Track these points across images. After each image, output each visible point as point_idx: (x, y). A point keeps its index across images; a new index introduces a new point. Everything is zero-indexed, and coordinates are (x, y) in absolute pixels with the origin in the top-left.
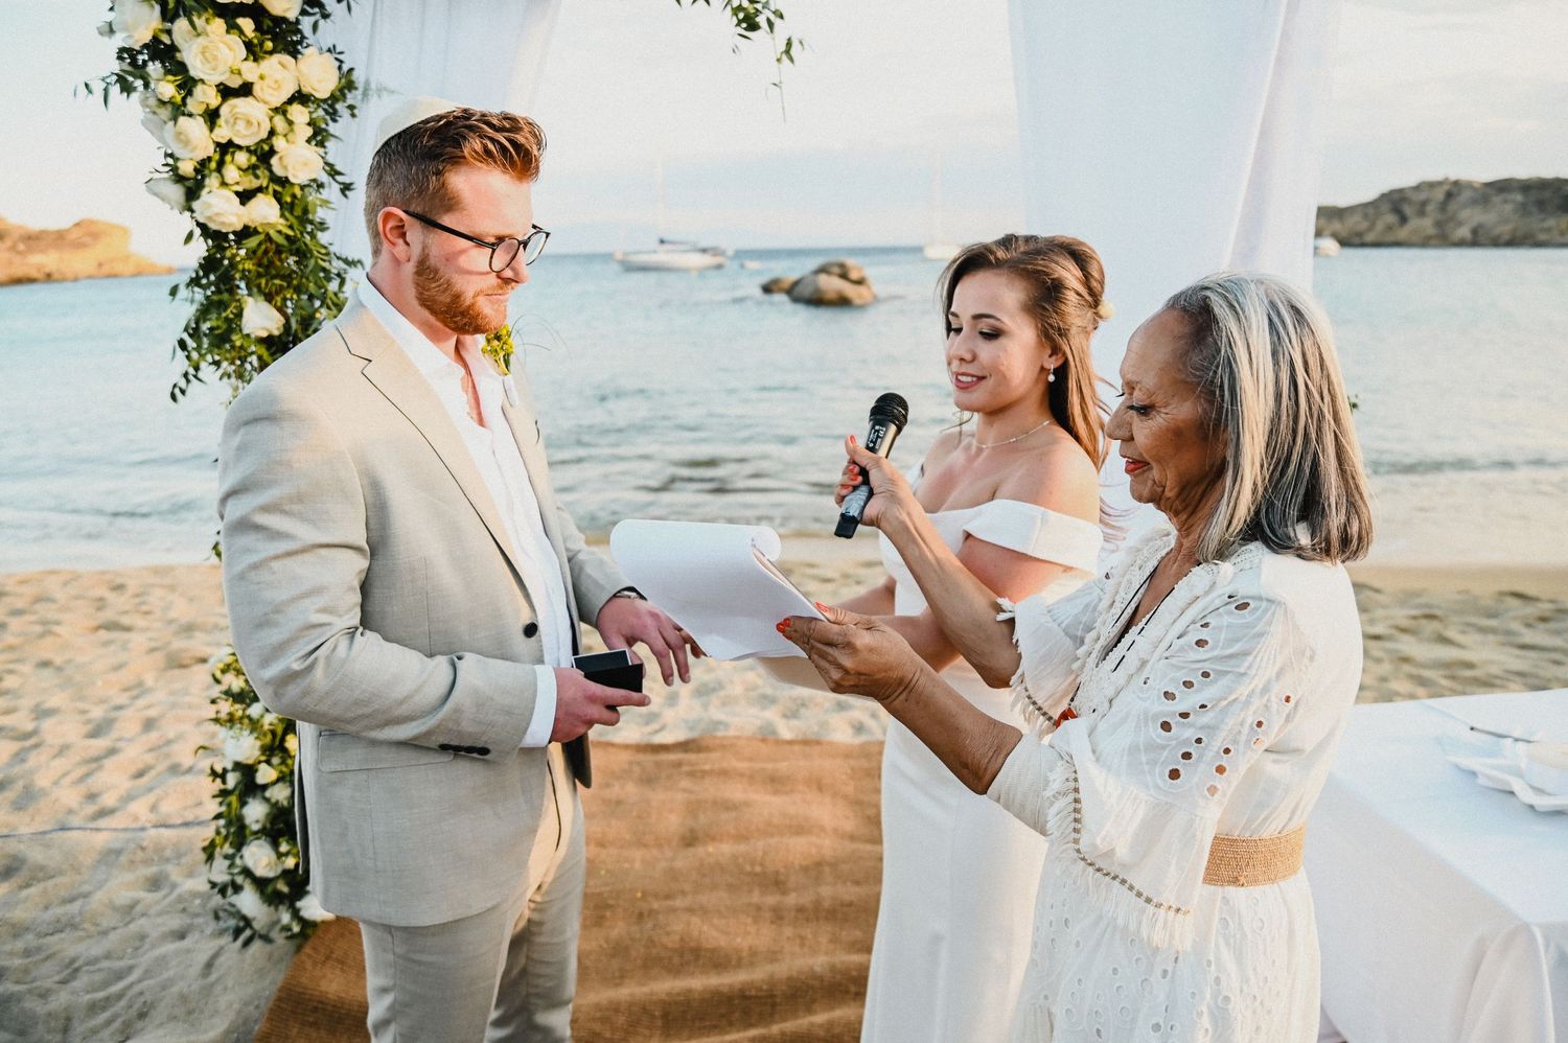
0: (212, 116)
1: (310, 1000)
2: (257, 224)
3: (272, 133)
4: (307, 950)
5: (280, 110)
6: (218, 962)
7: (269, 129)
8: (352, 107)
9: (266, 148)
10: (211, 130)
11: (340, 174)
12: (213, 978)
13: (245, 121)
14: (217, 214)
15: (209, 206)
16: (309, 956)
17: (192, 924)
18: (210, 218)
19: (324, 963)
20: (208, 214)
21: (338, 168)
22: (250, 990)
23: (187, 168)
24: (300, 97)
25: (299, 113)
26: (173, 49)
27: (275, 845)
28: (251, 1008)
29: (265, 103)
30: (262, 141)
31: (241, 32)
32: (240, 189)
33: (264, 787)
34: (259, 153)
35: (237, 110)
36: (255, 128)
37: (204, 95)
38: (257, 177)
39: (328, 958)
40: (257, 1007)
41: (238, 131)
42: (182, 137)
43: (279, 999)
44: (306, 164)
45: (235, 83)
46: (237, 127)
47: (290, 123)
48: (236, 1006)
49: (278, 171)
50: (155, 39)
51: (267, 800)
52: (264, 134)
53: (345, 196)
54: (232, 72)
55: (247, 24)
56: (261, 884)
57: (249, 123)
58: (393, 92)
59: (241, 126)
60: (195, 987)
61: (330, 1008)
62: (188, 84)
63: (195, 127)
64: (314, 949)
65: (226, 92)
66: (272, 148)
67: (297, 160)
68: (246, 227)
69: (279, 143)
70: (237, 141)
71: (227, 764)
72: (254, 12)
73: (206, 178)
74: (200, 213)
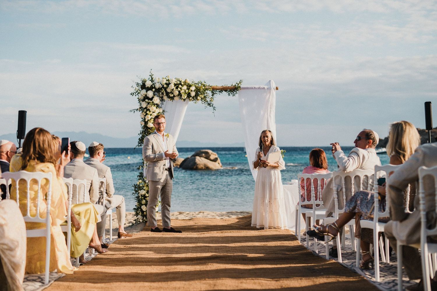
0: (151, 115)
23: (146, 120)
26: (147, 107)
33: (146, 197)
37: (151, 113)
51: (145, 200)
55: (156, 105)
56: (142, 212)
62: (150, 111)
63: (149, 116)
65: (153, 112)
71: (140, 195)
72: (157, 104)
73: (148, 122)
74: (148, 125)
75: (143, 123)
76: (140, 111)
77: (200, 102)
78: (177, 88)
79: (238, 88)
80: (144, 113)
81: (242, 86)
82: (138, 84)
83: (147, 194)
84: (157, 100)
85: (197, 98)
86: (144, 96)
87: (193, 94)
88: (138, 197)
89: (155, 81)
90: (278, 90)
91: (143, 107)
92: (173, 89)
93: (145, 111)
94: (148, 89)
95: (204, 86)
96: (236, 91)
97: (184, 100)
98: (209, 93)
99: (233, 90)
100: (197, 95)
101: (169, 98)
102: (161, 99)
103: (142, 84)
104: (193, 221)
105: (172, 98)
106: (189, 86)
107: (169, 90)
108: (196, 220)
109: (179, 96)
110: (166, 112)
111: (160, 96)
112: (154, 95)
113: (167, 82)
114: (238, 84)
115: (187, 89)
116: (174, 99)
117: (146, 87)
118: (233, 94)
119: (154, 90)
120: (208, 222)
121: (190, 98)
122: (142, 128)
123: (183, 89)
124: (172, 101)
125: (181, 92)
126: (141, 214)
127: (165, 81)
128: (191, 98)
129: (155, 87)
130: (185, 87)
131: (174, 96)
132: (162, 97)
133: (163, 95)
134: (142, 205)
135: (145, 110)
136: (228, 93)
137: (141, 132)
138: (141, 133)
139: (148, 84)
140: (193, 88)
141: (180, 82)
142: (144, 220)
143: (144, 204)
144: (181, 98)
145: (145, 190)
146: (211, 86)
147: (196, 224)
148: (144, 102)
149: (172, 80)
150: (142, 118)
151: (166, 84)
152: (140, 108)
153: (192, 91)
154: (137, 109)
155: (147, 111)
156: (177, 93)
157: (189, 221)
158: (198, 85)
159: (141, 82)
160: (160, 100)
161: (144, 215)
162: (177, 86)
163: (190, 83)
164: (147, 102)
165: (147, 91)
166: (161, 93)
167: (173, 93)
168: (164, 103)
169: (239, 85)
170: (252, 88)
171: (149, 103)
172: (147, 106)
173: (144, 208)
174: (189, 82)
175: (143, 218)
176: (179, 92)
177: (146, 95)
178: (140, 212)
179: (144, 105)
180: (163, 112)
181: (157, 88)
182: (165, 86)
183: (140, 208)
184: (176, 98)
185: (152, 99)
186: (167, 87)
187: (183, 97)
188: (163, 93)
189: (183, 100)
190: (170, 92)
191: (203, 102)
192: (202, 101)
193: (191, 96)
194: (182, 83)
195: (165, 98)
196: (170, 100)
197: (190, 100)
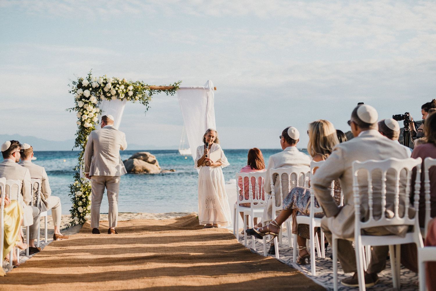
0: (88, 115)
2: (90, 126)
5: (94, 114)
14: (86, 126)
23: (83, 120)
25: (97, 114)
26: (84, 107)
27: (83, 207)
30: (92, 117)
31: (92, 106)
32: (89, 123)
33: (83, 198)
34: (92, 119)
35: (90, 114)
37: (88, 112)
38: (91, 121)
41: (90, 116)
42: (84, 117)
45: (91, 111)
47: (96, 115)
49: (93, 121)
50: (82, 106)
51: (82, 201)
56: (79, 213)
62: (86, 111)
63: (86, 116)
65: (90, 112)
67: (96, 120)
69: (94, 117)
71: (76, 197)
72: (94, 104)
73: (85, 121)
74: (84, 125)
75: (80, 123)
76: (76, 111)
77: (138, 101)
78: (114, 87)
79: (176, 88)
80: (80, 113)
81: (180, 86)
82: (74, 83)
83: (83, 195)
84: (93, 99)
85: (135, 98)
86: (81, 95)
87: (131, 93)
88: (74, 199)
89: (92, 80)
90: (216, 90)
91: (79, 106)
92: (111, 88)
93: (82, 111)
94: (85, 88)
95: (142, 85)
96: (174, 91)
97: (122, 99)
98: (147, 92)
99: (172, 89)
100: (135, 95)
101: (106, 98)
102: (98, 98)
103: (78, 83)
104: (131, 222)
105: (110, 98)
106: (127, 86)
107: (106, 90)
108: (134, 221)
109: (117, 96)
111: (97, 95)
112: (91, 94)
113: (105, 81)
114: (176, 84)
115: (125, 88)
116: (111, 99)
117: (83, 86)
118: (171, 94)
119: (91, 89)
120: (147, 223)
121: (127, 97)
122: (79, 128)
123: (121, 89)
124: (110, 101)
125: (119, 91)
126: (77, 216)
127: (102, 81)
128: (129, 98)
129: (91, 87)
130: (123, 87)
131: (112, 96)
132: (99, 97)
133: (100, 94)
134: (79, 206)
135: (82, 109)
136: (166, 93)
137: (78, 132)
138: (77, 134)
139: (85, 83)
140: (131, 88)
141: (118, 81)
142: (80, 222)
143: (81, 206)
144: (118, 98)
145: (81, 191)
146: (149, 86)
147: (134, 226)
148: (81, 101)
149: (109, 80)
150: (79, 118)
151: (103, 83)
152: (77, 108)
153: (129, 90)
154: (74, 109)
155: (83, 111)
156: (115, 92)
157: (127, 222)
158: (136, 84)
159: (78, 80)
160: (97, 100)
161: (81, 217)
162: (114, 85)
163: (128, 83)
164: (84, 102)
165: (83, 91)
166: (98, 92)
167: (110, 93)
168: (102, 102)
169: (178, 85)
170: (190, 88)
171: (86, 103)
172: (84, 105)
173: (80, 209)
174: (127, 81)
175: (80, 220)
176: (117, 91)
177: (83, 95)
178: (77, 214)
179: (81, 104)
180: (100, 112)
181: (94, 87)
182: (102, 85)
183: (77, 209)
184: (114, 98)
185: (88, 99)
186: (104, 87)
187: (121, 97)
188: (100, 93)
189: (120, 100)
190: (107, 91)
193: (129, 96)
194: (120, 83)
195: (102, 97)
196: (108, 100)
197: (128, 99)
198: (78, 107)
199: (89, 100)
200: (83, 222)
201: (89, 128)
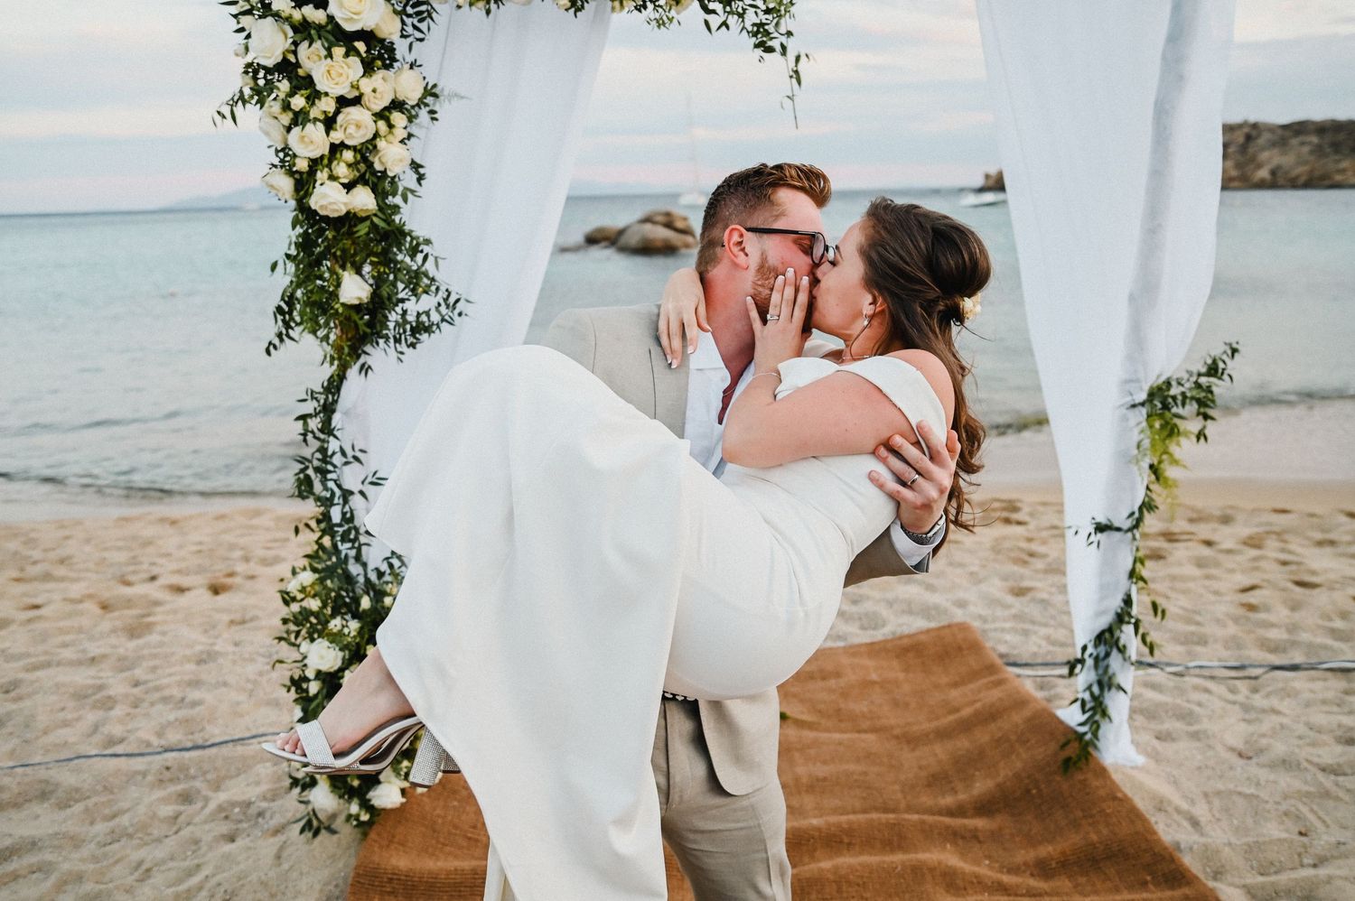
0: (329, 123)
1: (384, 873)
2: (357, 210)
3: (376, 135)
4: (373, 835)
5: (382, 115)
6: (285, 854)
7: (374, 132)
8: (432, 112)
9: (371, 147)
10: (328, 134)
11: (422, 167)
12: (286, 866)
13: (355, 127)
14: (330, 203)
15: (325, 196)
16: (375, 841)
17: (237, 829)
18: (321, 207)
19: (388, 846)
20: (324, 202)
21: (418, 161)
22: (326, 873)
23: (302, 165)
24: (397, 105)
25: (398, 118)
26: (298, 65)
28: (331, 887)
29: (368, 109)
30: (367, 142)
31: (358, 53)
32: (346, 181)
34: (364, 150)
35: (350, 117)
36: (362, 132)
37: (327, 105)
38: (358, 170)
39: (391, 842)
40: (336, 886)
41: (350, 134)
42: (306, 139)
43: (358, 875)
44: (401, 160)
45: (352, 95)
46: (349, 131)
47: (391, 126)
48: (318, 887)
49: (378, 166)
50: (285, 59)
52: (370, 136)
53: (420, 184)
54: (352, 86)
55: (361, 46)
57: (358, 126)
58: (462, 98)
59: (352, 129)
60: (272, 874)
61: (403, 878)
62: (314, 96)
63: (316, 131)
64: (379, 834)
66: (375, 147)
67: (392, 157)
68: (348, 213)
69: (381, 144)
70: (347, 142)
71: (310, 674)
72: (368, 36)
73: (319, 172)
74: (315, 202)
75: (286, 184)
80: (276, 107)
88: (298, 683)
91: (264, 62)
93: (282, 96)
110: (455, 102)
124: (488, 12)
126: (324, 784)
135: (284, 84)
137: (290, 245)
142: (352, 815)
145: (336, 643)
148: (270, 19)
150: (273, 148)
152: (246, 72)
155: (292, 94)
164: (288, 19)
168: (437, 30)
171: (303, 30)
172: (291, 50)
179: (271, 43)
180: (429, 100)
191: (715, 21)
192: (712, 6)
198: (252, 69)
199: (325, 9)
200: (365, 817)
201: (349, 220)
